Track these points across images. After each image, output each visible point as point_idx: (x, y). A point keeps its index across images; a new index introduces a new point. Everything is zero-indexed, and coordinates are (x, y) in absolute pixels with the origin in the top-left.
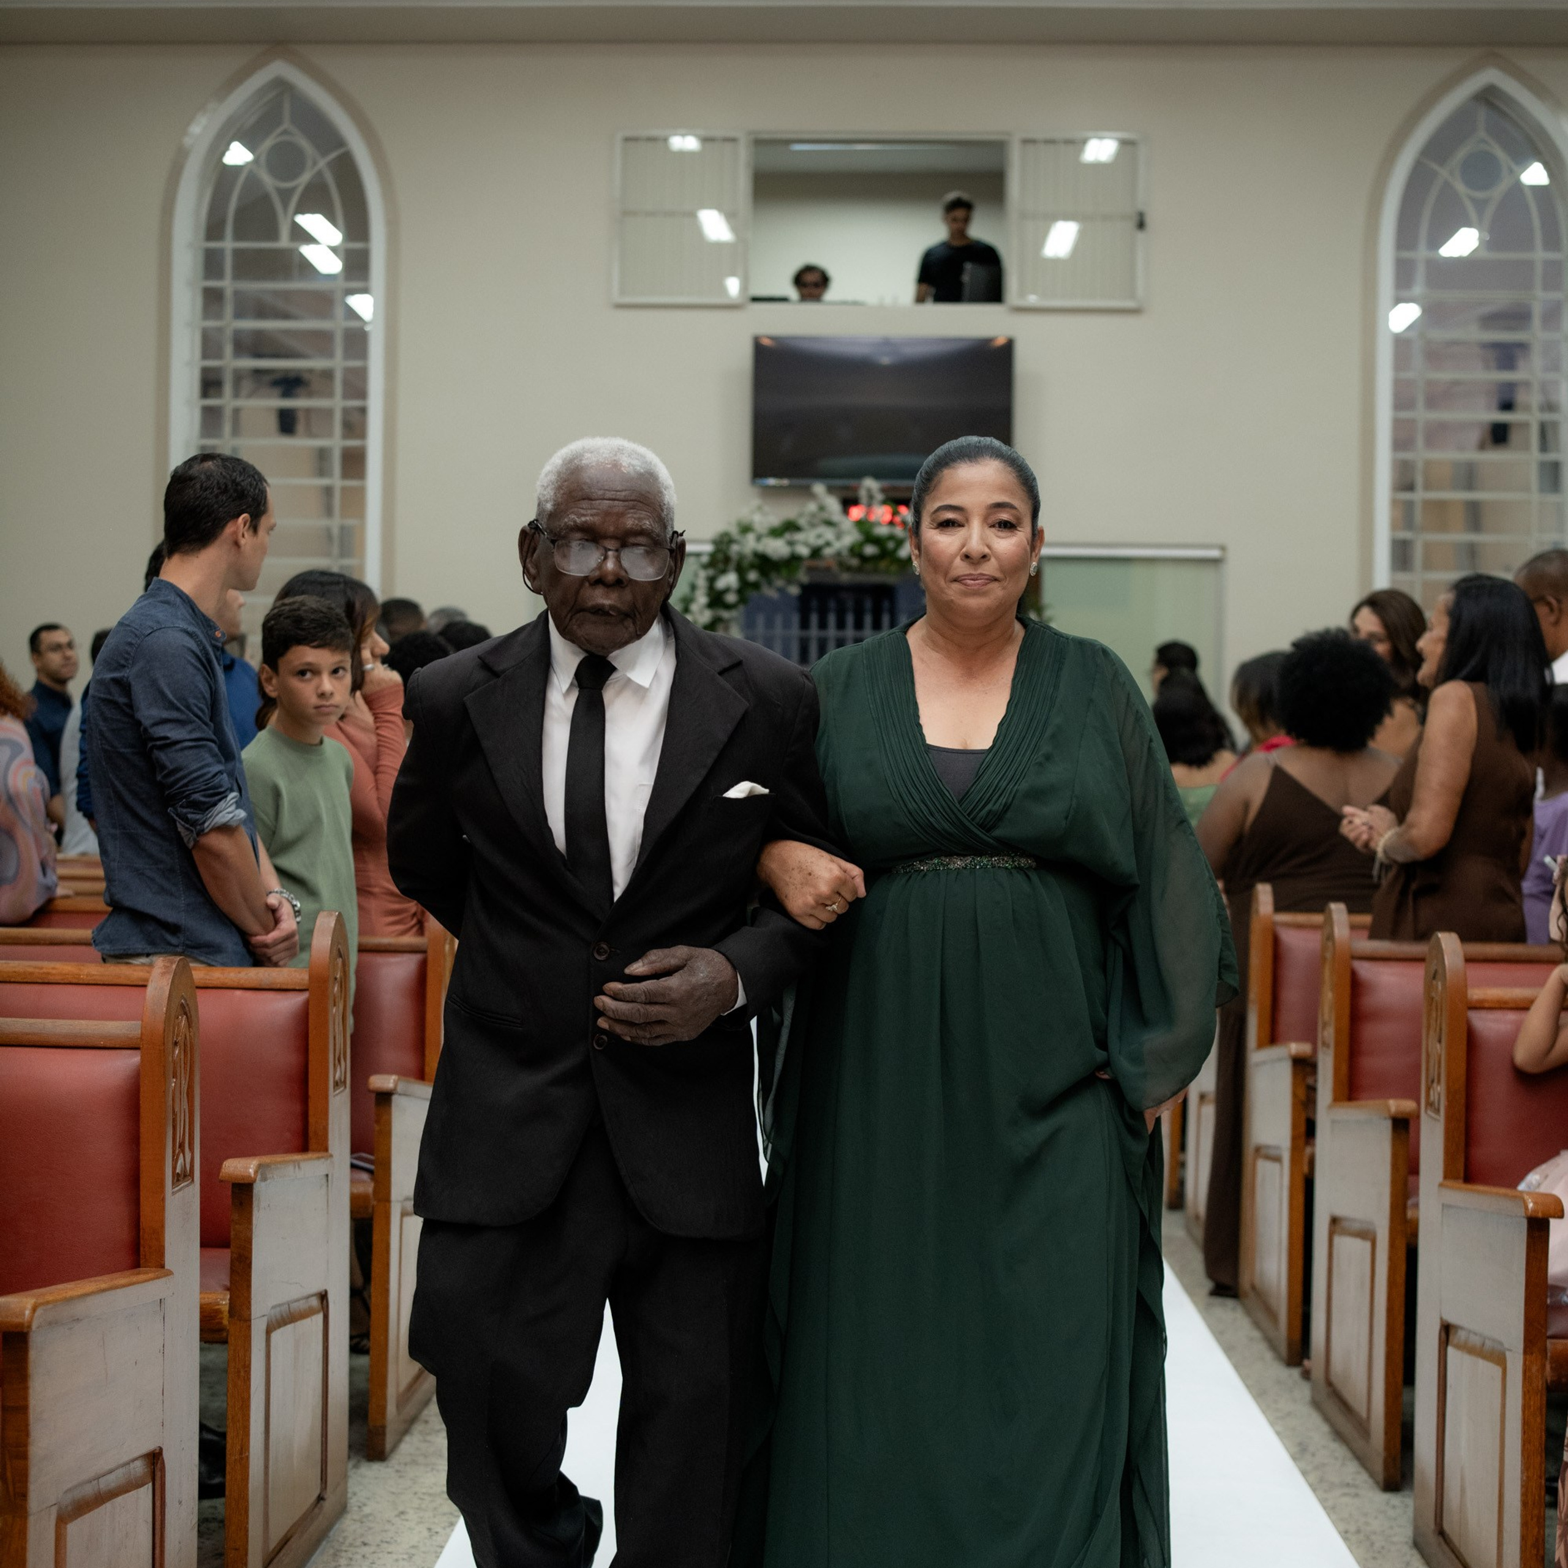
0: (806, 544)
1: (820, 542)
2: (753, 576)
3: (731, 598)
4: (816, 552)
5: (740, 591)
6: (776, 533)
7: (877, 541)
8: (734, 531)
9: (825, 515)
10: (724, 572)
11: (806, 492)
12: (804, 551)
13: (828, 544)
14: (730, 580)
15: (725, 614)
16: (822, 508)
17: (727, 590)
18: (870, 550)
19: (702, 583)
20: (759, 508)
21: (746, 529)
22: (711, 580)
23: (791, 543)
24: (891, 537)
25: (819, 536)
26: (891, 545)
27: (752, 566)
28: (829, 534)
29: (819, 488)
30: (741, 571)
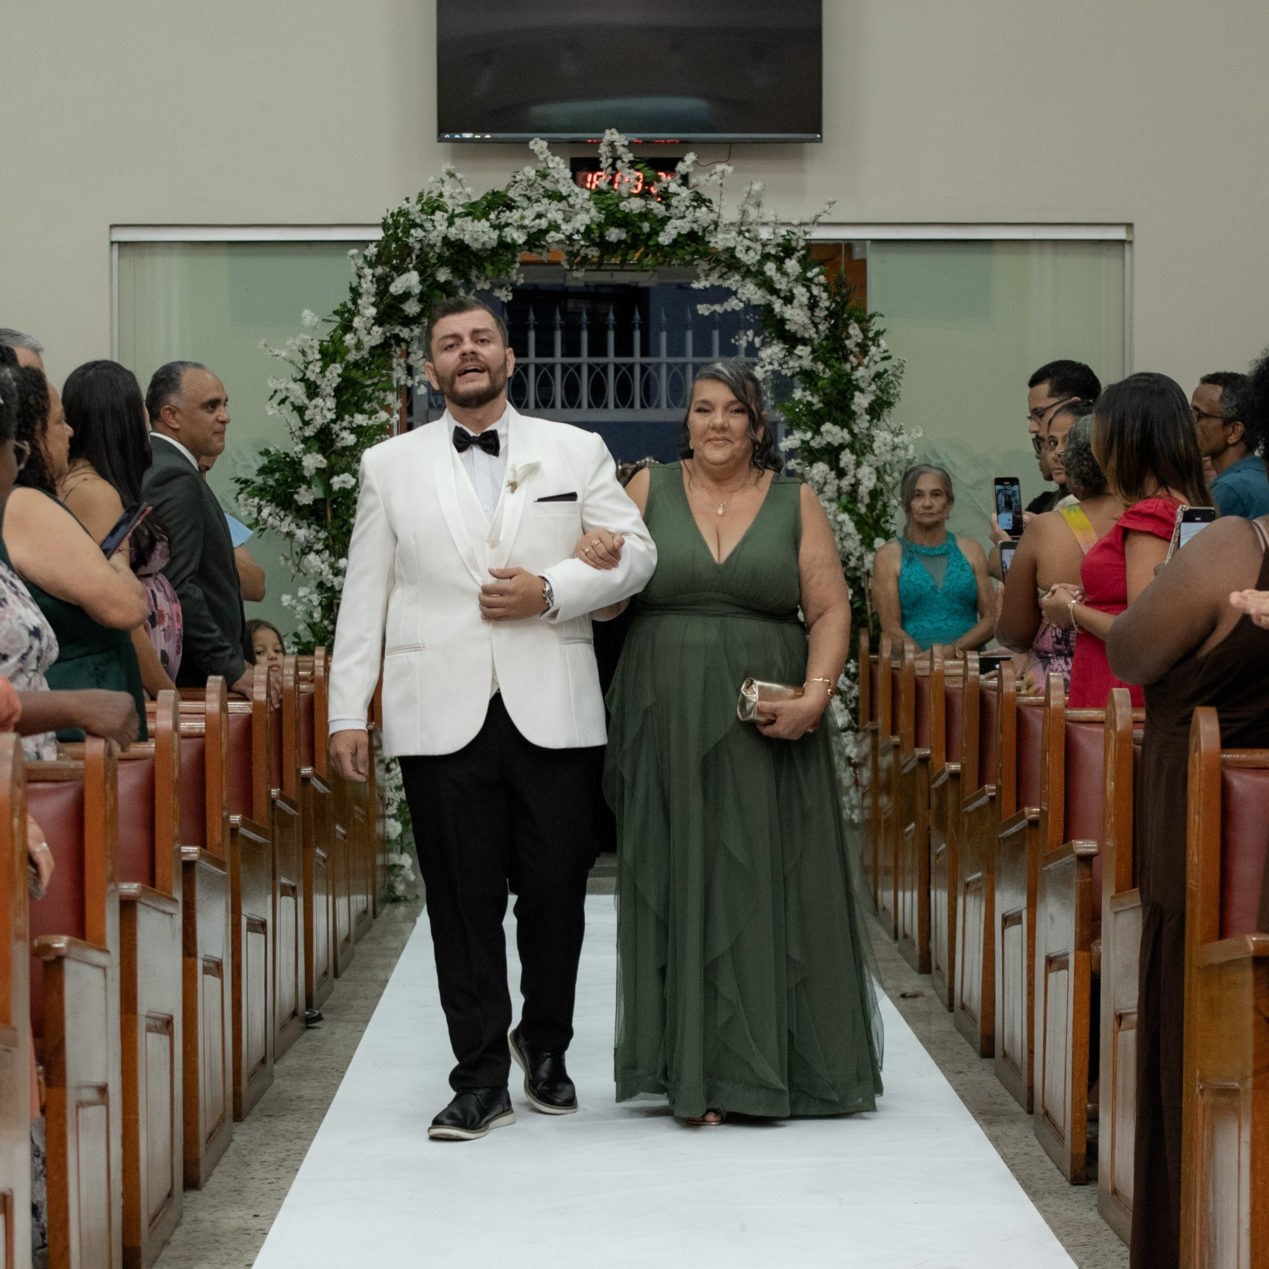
0: (522, 227)
1: (543, 223)
2: (443, 275)
3: (412, 308)
4: (536, 239)
5: (423, 298)
6: (474, 211)
7: (625, 221)
8: (414, 209)
9: (548, 184)
10: (401, 270)
11: (522, 149)
12: (520, 238)
13: (554, 226)
14: (410, 281)
15: (405, 333)
16: (543, 175)
17: (406, 296)
18: (614, 234)
19: (368, 286)
20: (452, 175)
21: (432, 206)
22: (383, 282)
23: (500, 227)
24: (645, 215)
25: (539, 216)
26: (646, 227)
27: (442, 261)
28: (554, 213)
29: (539, 145)
30: (425, 269)
